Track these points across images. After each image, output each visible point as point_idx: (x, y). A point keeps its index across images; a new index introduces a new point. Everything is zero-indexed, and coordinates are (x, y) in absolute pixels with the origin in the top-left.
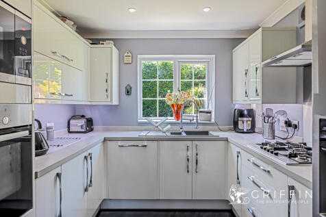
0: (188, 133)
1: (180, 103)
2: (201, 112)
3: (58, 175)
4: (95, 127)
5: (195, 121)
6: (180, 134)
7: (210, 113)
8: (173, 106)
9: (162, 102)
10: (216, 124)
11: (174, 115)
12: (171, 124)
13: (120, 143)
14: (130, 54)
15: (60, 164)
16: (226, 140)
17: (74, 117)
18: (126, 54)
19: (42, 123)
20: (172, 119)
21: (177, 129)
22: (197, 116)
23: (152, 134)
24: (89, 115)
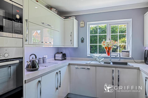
0: (114, 63)
1: (109, 46)
2: (122, 51)
3: (39, 82)
4: (67, 58)
5: (118, 56)
6: (110, 63)
7: (128, 52)
8: (106, 48)
9: (100, 46)
10: (132, 58)
11: (106, 53)
12: (105, 58)
13: (76, 66)
14: (83, 22)
15: (41, 76)
16: (138, 69)
17: (58, 53)
18: (81, 22)
19: (37, 56)
20: (106, 55)
21: (108, 60)
22: (120, 54)
23: (93, 63)
24: (64, 52)
